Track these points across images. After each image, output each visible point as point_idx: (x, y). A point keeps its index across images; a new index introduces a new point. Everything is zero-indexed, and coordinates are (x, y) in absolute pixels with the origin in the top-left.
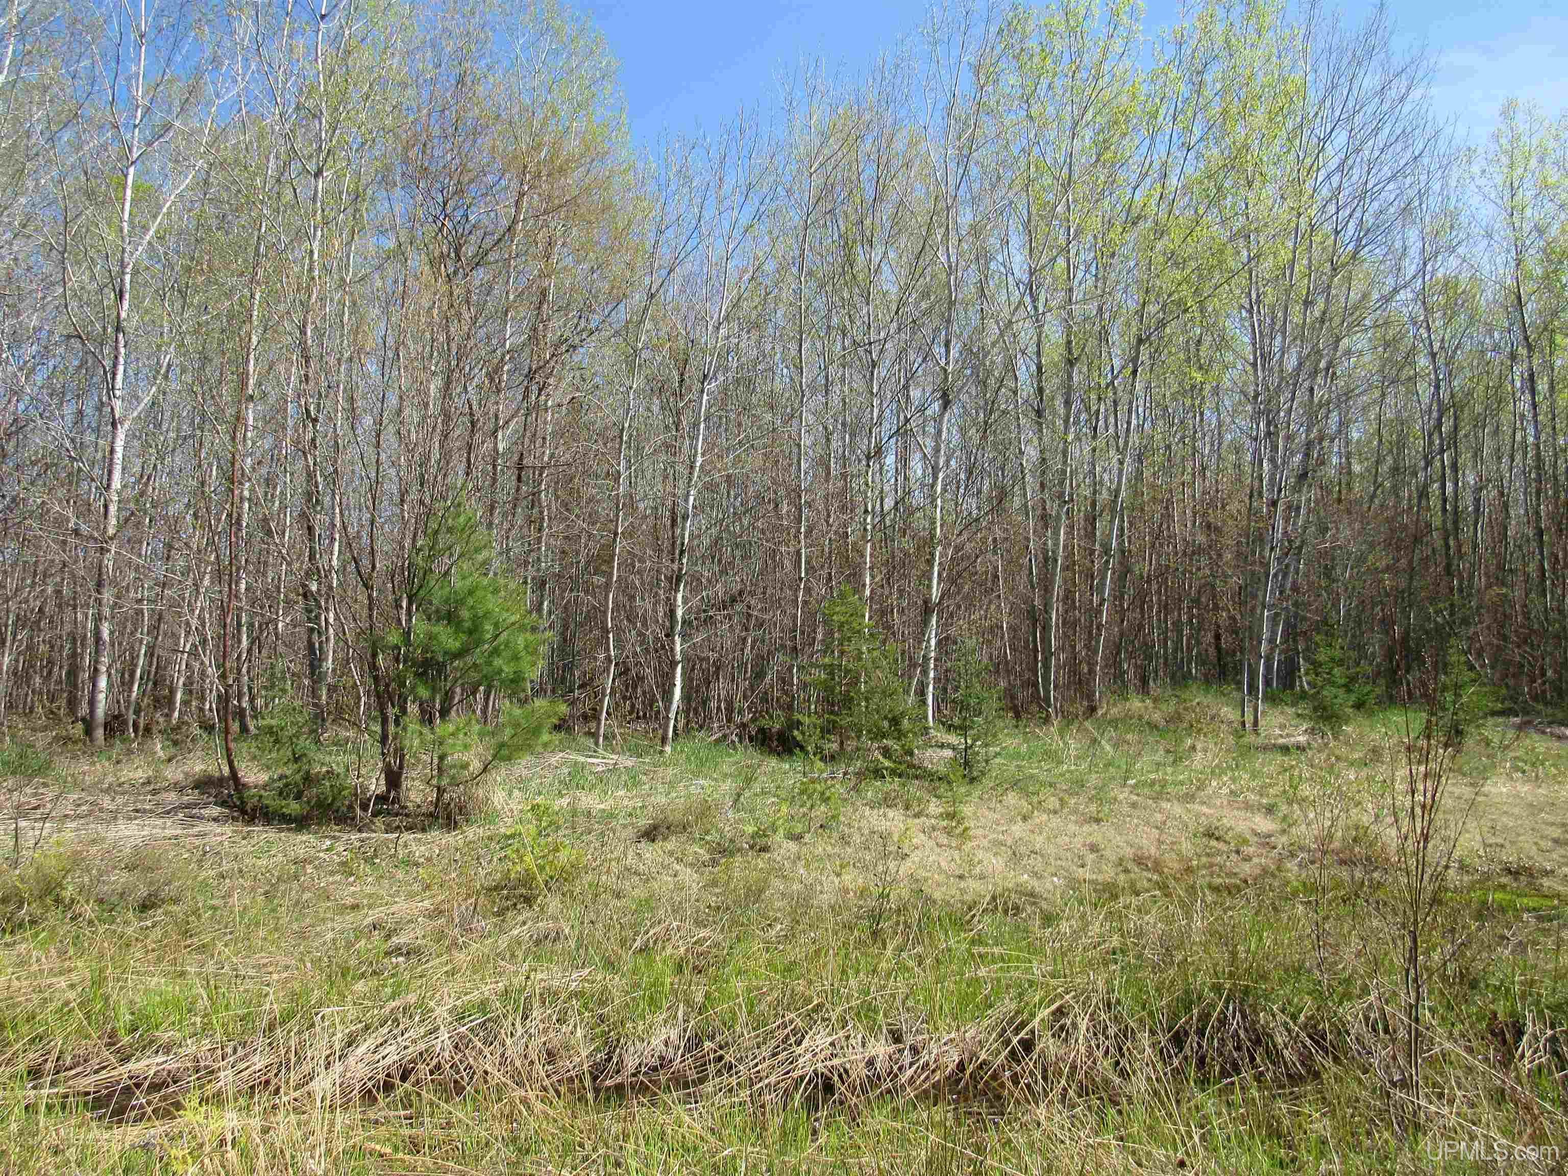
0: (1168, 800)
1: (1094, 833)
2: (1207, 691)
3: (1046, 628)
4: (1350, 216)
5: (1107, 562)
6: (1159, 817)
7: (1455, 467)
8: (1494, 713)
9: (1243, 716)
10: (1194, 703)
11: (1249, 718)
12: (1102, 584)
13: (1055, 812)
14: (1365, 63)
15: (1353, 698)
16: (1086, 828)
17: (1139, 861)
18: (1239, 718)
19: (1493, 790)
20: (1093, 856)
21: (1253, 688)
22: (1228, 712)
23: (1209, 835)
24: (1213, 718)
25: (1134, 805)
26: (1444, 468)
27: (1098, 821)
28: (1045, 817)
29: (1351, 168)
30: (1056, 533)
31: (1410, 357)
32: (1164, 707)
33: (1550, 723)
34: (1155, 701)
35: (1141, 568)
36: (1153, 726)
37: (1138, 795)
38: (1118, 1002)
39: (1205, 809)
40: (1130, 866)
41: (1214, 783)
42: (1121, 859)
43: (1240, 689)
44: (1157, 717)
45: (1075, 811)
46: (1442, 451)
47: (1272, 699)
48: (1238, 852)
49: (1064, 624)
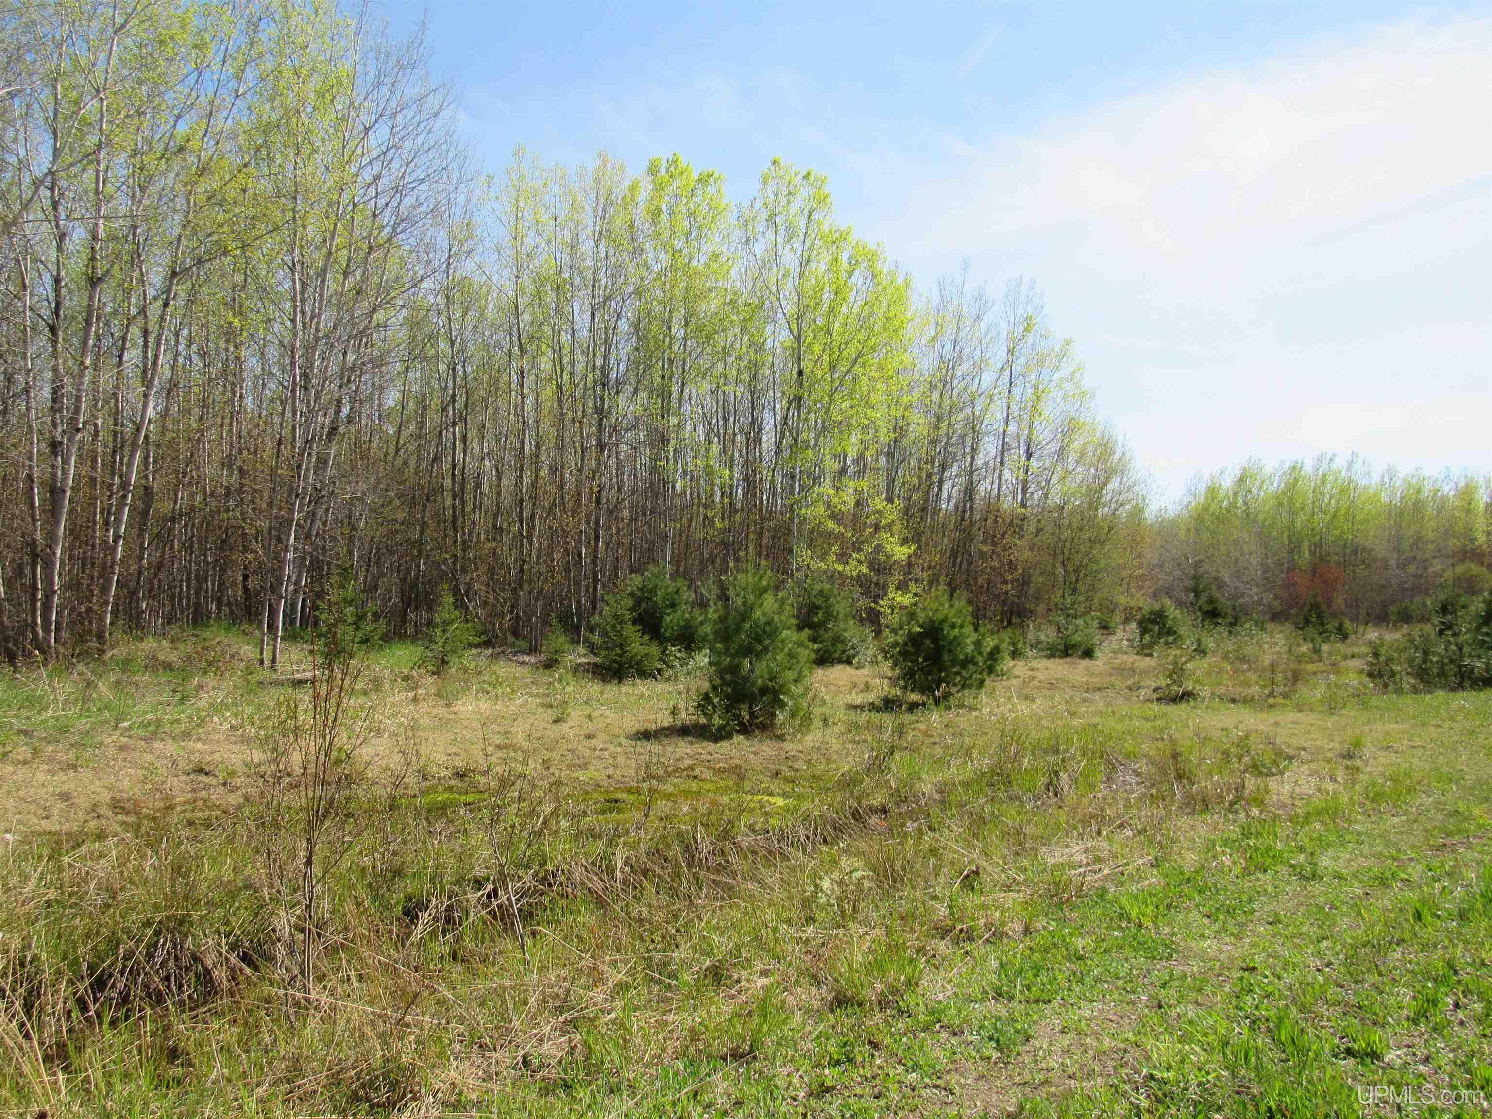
0: (162, 740)
1: (66, 781)
2: (228, 630)
3: (48, 566)
4: (387, 205)
5: (125, 497)
6: (148, 757)
7: (464, 439)
8: (471, 646)
9: (262, 653)
10: (214, 643)
11: (267, 655)
12: (118, 520)
13: (25, 763)
14: (408, 71)
15: (360, 635)
16: (61, 776)
17: (117, 806)
18: (258, 656)
19: (462, 708)
20: (61, 805)
21: (272, 627)
22: (248, 650)
23: (201, 771)
24: (232, 657)
25: (122, 748)
26: (455, 439)
27: (74, 767)
28: (10, 768)
29: (391, 161)
30: (66, 462)
31: (432, 338)
32: (181, 646)
33: (516, 653)
34: (173, 641)
35: (163, 507)
36: (168, 666)
37: (130, 737)
38: (35, 958)
39: (199, 746)
40: (103, 810)
41: (215, 719)
42: (95, 805)
43: (260, 627)
44: (173, 657)
45: (50, 760)
46: (454, 424)
47: (291, 637)
48: (225, 784)
49: (71, 558)
